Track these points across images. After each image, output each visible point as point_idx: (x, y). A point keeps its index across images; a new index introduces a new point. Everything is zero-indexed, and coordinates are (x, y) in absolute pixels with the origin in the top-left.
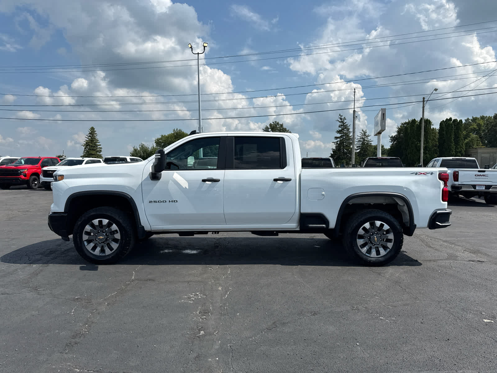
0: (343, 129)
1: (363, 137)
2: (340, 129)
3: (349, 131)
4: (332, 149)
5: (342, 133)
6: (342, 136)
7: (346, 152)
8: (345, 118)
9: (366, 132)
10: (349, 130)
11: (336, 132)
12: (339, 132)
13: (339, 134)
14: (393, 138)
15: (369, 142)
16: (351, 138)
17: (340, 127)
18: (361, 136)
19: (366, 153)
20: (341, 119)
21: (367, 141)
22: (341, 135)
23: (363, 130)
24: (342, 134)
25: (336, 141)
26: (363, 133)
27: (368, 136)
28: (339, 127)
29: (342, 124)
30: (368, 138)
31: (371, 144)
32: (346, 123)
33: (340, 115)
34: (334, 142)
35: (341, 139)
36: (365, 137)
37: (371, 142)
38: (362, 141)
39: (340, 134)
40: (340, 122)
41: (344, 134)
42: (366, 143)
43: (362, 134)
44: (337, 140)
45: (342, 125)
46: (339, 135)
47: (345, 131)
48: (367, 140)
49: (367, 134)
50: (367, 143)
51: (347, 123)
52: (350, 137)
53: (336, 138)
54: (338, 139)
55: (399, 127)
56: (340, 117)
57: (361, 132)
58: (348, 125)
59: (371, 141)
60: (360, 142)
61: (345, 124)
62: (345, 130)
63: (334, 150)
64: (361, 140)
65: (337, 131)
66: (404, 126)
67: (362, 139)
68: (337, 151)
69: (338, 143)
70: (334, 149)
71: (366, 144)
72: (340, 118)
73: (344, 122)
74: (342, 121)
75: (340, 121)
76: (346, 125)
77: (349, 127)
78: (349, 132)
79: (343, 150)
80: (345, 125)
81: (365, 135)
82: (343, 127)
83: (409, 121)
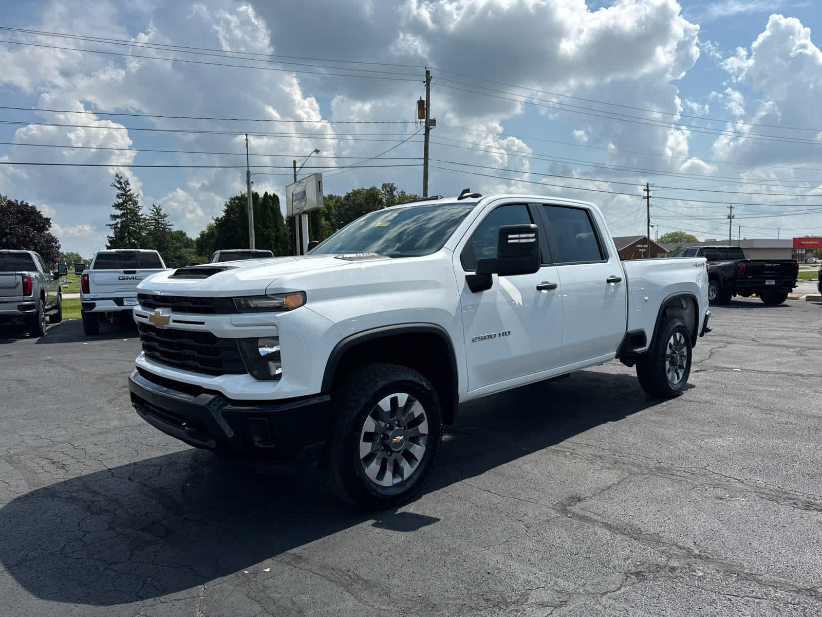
0: (125, 202)
1: (156, 217)
2: (121, 201)
3: (138, 206)
4: (108, 237)
5: (125, 209)
6: (123, 214)
7: (134, 242)
8: (127, 181)
9: (160, 210)
10: (137, 204)
11: (113, 206)
12: (118, 206)
13: (118, 210)
14: (219, 221)
15: (167, 227)
16: (141, 219)
17: (120, 198)
18: (152, 215)
19: (165, 245)
20: (120, 183)
21: (162, 224)
22: (122, 212)
23: (154, 206)
24: (125, 211)
25: (114, 222)
26: (155, 211)
27: (165, 216)
28: (118, 196)
29: (124, 193)
30: (165, 219)
31: (170, 229)
32: (130, 190)
33: (117, 176)
34: (110, 225)
35: (124, 219)
36: (159, 217)
37: (169, 227)
38: (154, 224)
39: (121, 210)
40: (119, 188)
41: (128, 211)
42: (161, 227)
43: (153, 212)
44: (116, 221)
45: (122, 194)
46: (118, 212)
47: (129, 205)
48: (163, 222)
49: (162, 213)
50: (164, 229)
51: (132, 192)
52: (140, 216)
53: (114, 217)
54: (119, 220)
55: (229, 204)
56: (117, 179)
57: (152, 208)
58: (135, 195)
59: (170, 225)
60: (152, 225)
61: (128, 193)
62: (130, 203)
63: (111, 239)
64: (152, 223)
65: (115, 204)
66: (234, 202)
67: (153, 221)
68: (118, 241)
69: (119, 226)
70: (111, 237)
71: (161, 229)
72: (117, 181)
73: (127, 189)
74: (123, 188)
75: (119, 186)
76: (131, 195)
77: (136, 199)
78: (137, 208)
79: (129, 240)
80: (129, 195)
81: (158, 214)
82: (125, 197)
83: (242, 195)
